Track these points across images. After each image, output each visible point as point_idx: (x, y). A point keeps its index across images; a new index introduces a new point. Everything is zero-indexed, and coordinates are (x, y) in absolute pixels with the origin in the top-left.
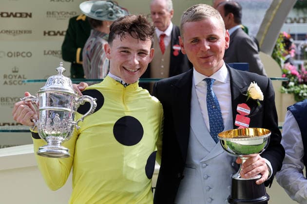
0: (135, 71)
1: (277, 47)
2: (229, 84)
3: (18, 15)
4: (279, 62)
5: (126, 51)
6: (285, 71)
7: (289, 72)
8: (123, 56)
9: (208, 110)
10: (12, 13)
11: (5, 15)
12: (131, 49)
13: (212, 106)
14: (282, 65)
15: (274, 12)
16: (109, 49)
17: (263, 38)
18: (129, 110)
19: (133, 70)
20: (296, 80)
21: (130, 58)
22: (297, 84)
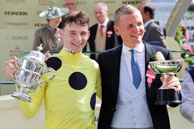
0: (80, 45)
1: (178, 33)
2: (144, 53)
3: (19, 13)
4: (179, 42)
5: (73, 33)
6: (183, 48)
7: (186, 49)
8: (72, 36)
9: (132, 69)
10: (15, 13)
11: (10, 13)
12: (76, 32)
13: (134, 66)
14: (181, 44)
15: (176, 11)
16: (63, 33)
17: (169, 28)
18: (77, 68)
19: (79, 45)
20: (189, 54)
21: (76, 37)
22: (191, 56)
